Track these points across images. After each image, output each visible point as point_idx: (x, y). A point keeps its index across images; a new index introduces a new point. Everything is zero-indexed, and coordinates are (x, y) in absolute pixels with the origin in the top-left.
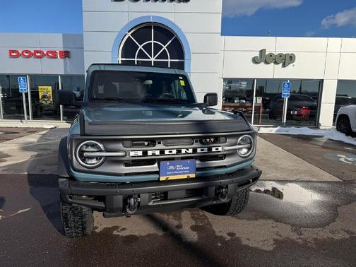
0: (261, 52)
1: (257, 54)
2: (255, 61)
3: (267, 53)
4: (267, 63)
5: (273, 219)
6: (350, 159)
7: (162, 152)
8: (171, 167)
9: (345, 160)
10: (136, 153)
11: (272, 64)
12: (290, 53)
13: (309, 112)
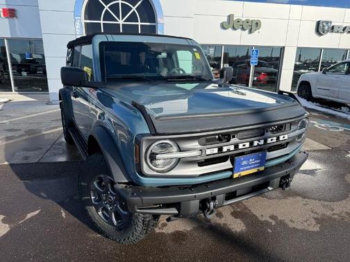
0: (229, 16)
1: (225, 19)
2: (223, 26)
3: (235, 19)
4: (234, 28)
5: (299, 195)
6: (322, 125)
7: (236, 146)
8: (244, 163)
9: (320, 126)
10: (212, 151)
11: (239, 30)
12: (256, 19)
13: (267, 78)
